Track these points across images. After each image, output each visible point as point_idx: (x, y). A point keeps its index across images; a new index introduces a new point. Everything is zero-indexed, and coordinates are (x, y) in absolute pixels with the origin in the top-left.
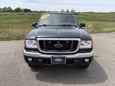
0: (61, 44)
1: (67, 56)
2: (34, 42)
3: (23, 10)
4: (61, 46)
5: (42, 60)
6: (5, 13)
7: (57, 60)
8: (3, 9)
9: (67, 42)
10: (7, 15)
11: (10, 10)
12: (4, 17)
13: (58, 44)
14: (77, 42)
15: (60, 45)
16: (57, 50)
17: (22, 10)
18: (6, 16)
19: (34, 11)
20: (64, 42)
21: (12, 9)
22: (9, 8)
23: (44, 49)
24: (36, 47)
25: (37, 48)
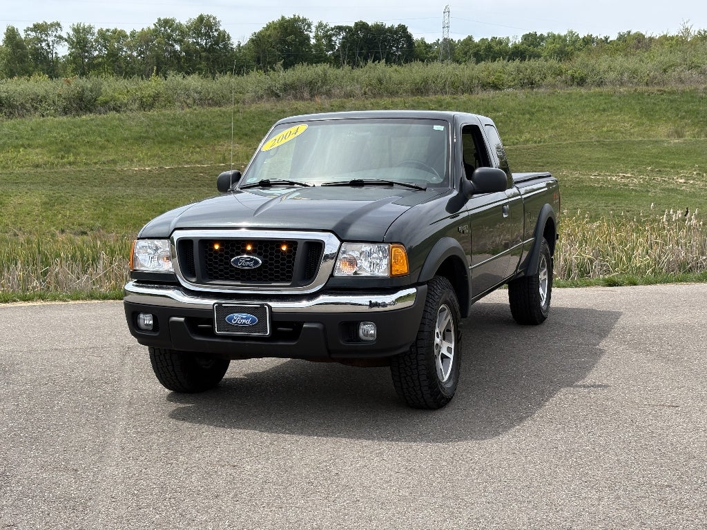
0: (259, 255)
1: (276, 305)
2: (164, 246)
3: (337, 41)
4: (256, 262)
5: (182, 319)
6: (154, 84)
7: (239, 318)
8: (144, 39)
9: (284, 248)
10: (170, 102)
11: (210, 50)
12: (136, 120)
13: (248, 253)
14: (319, 245)
15: (252, 260)
16: (242, 281)
17: (327, 34)
18: (154, 113)
19: (448, 43)
20: (272, 249)
21: (223, 37)
22: (204, 25)
23: (194, 276)
24: (167, 267)
25: (172, 270)
